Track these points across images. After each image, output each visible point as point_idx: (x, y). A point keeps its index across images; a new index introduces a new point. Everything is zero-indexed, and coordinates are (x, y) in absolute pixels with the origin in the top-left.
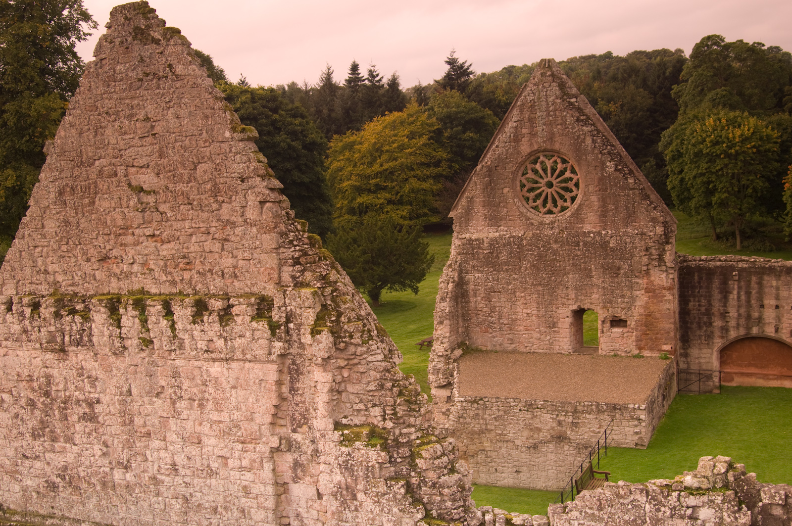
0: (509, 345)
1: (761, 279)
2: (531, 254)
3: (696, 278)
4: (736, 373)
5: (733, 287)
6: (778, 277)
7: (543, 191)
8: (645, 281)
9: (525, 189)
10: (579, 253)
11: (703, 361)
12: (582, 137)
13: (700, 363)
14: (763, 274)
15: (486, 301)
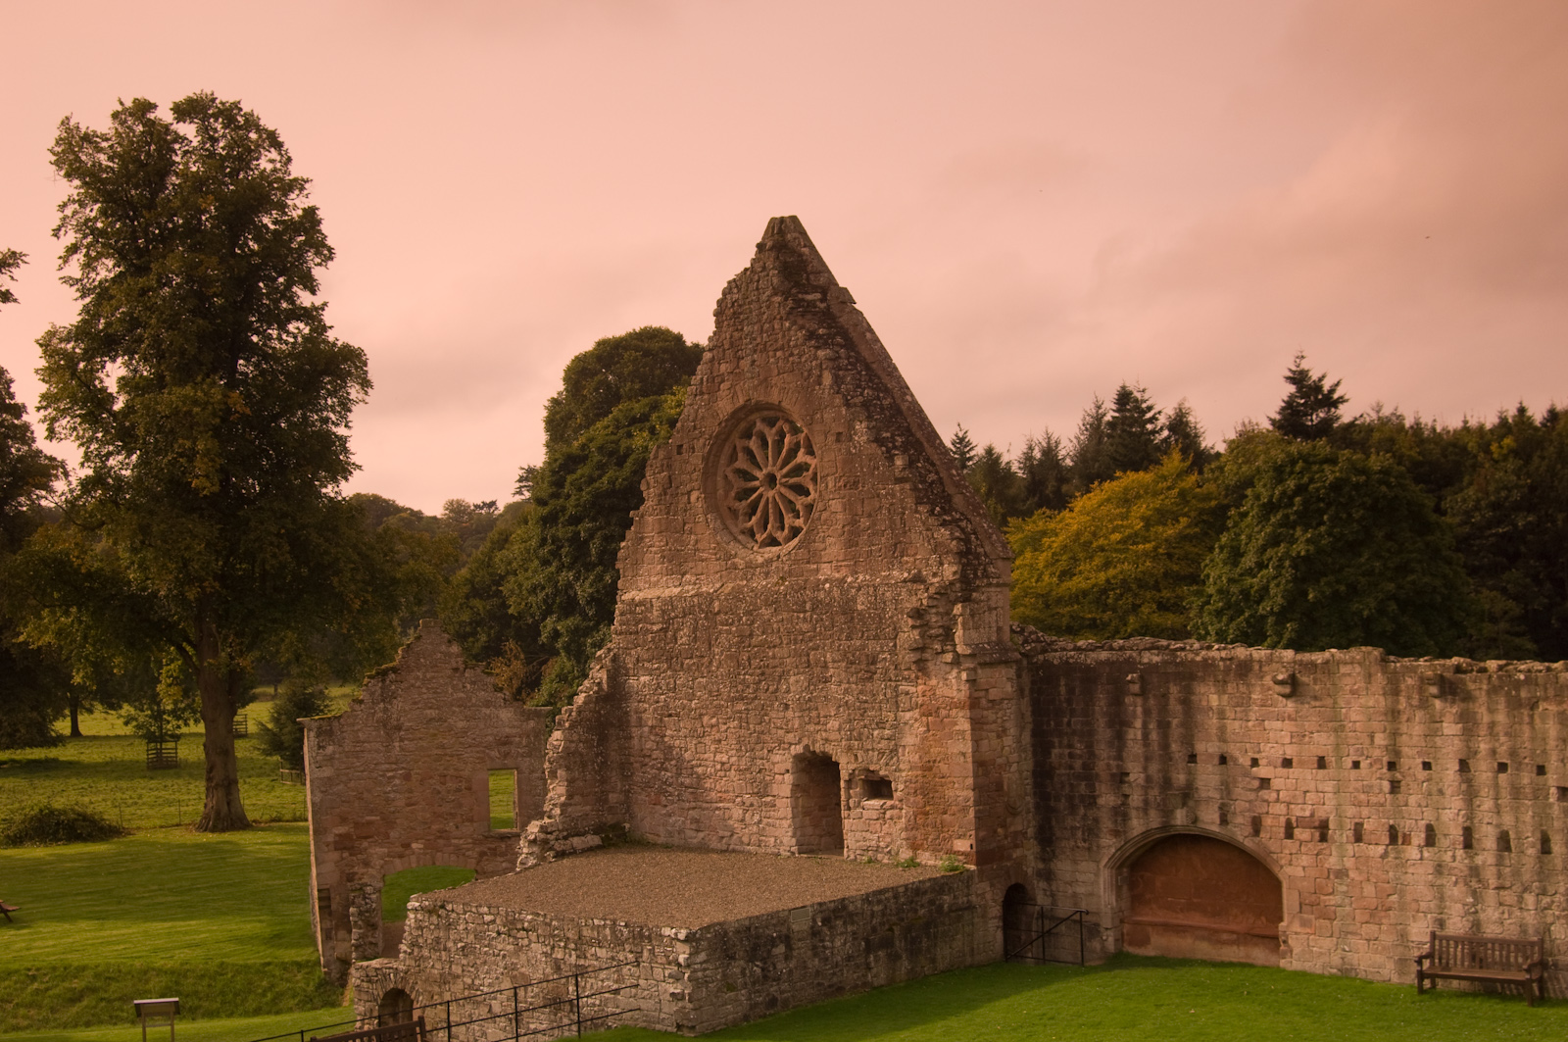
0: (693, 834)
1: (1188, 691)
2: (729, 632)
3: (1063, 690)
4: (1154, 925)
5: (1134, 711)
6: (1221, 685)
7: (761, 496)
8: (920, 688)
9: (733, 494)
10: (805, 627)
11: (1081, 890)
12: (816, 372)
13: (1075, 895)
14: (1192, 677)
15: (657, 735)
